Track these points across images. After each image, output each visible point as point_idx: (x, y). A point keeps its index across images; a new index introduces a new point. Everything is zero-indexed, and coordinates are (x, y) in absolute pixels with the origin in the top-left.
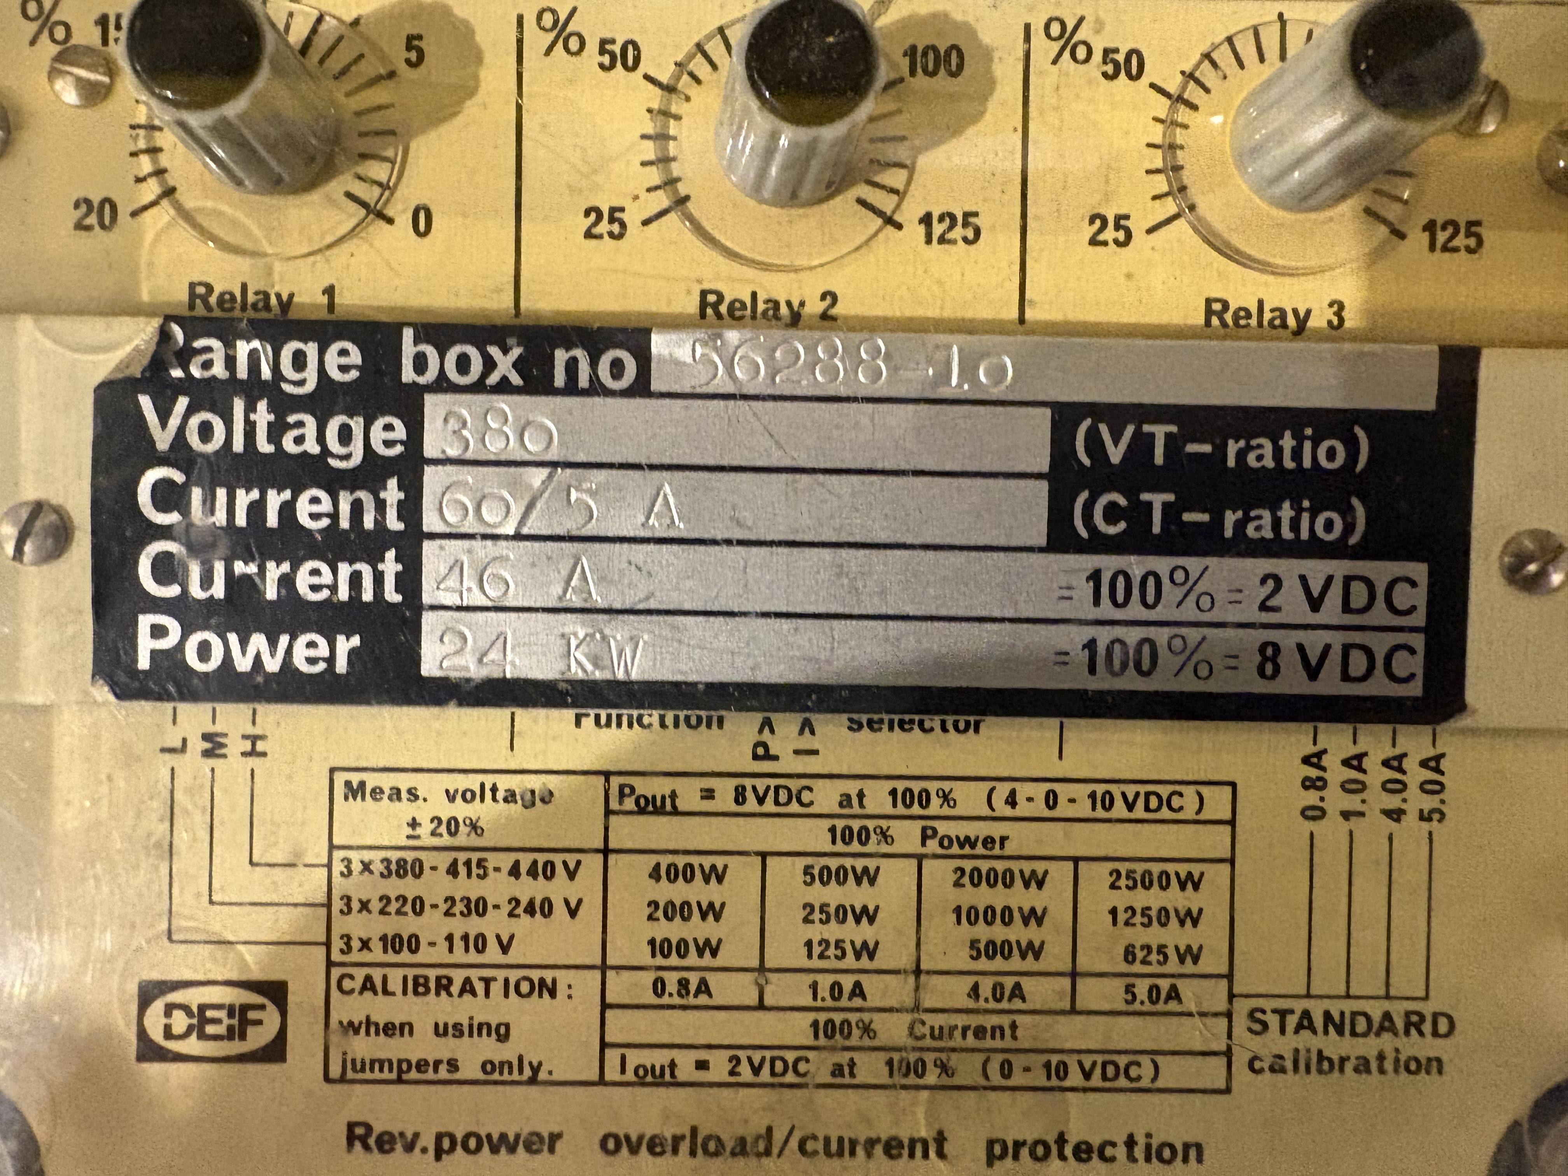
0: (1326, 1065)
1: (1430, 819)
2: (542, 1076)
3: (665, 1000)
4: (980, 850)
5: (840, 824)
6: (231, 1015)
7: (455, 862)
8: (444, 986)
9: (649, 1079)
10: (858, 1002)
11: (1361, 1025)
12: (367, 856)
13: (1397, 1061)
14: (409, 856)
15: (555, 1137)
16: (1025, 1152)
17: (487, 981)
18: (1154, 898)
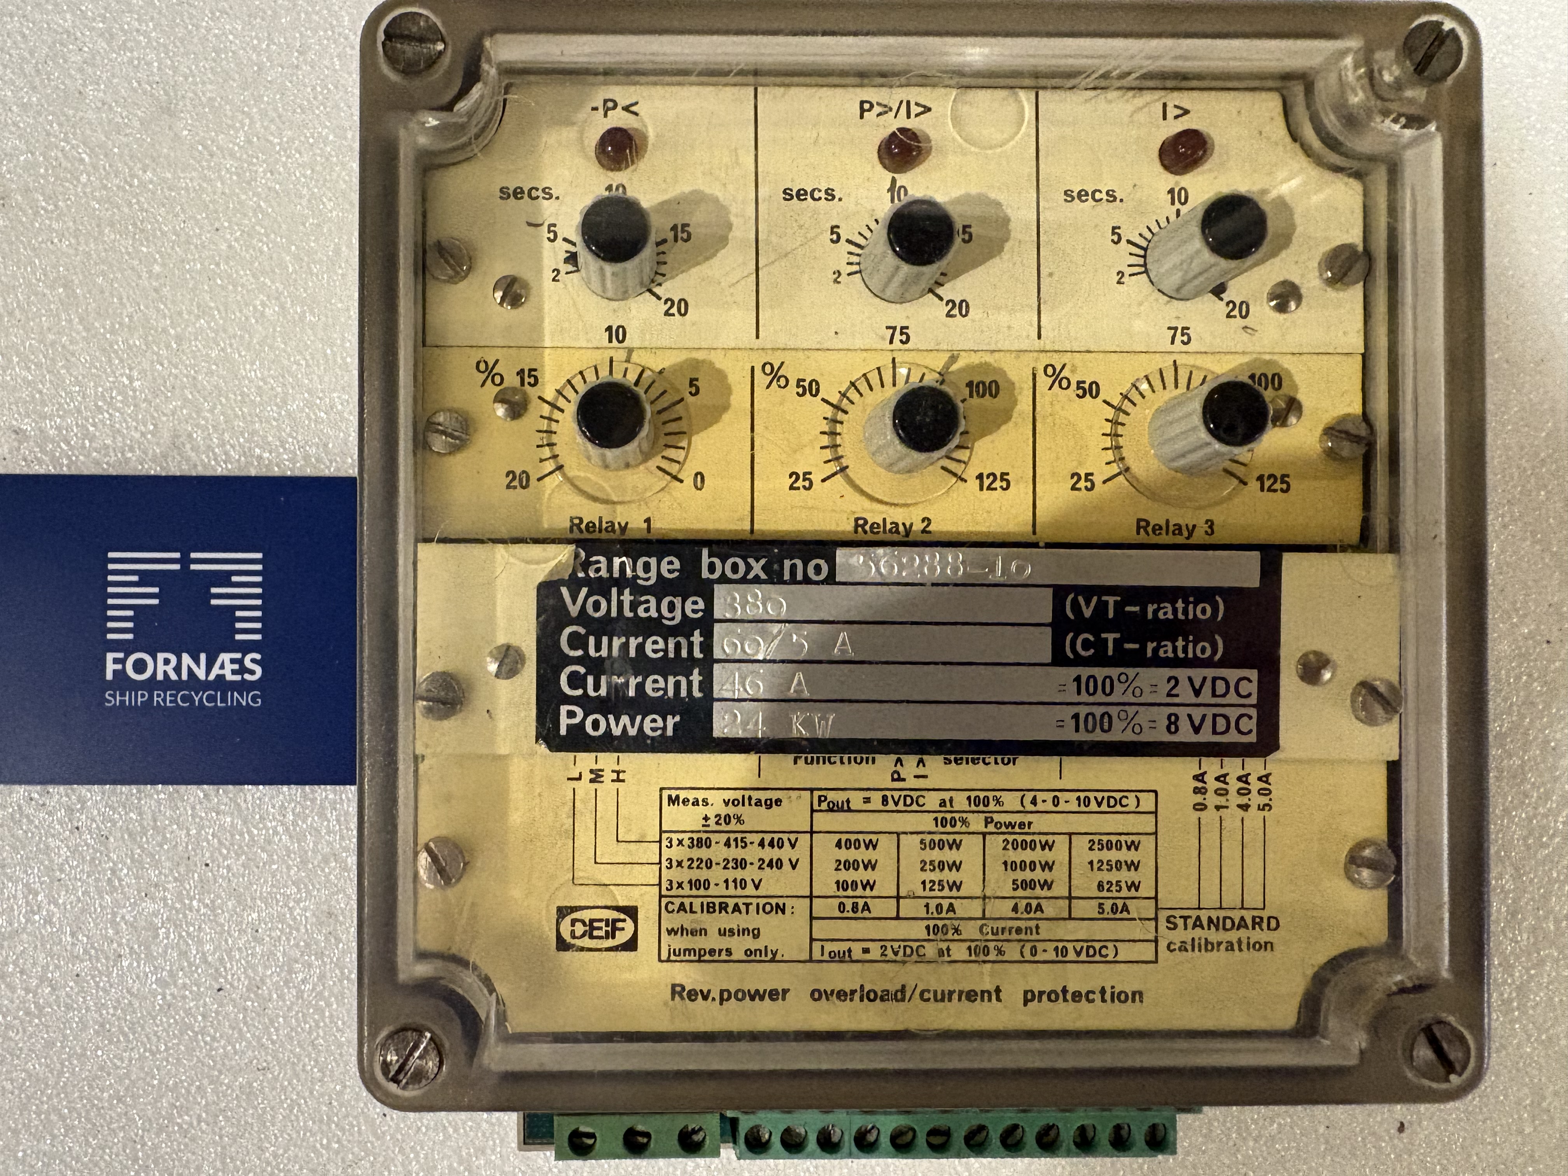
0: (1210, 947)
1: (1263, 809)
2: (778, 958)
3: (845, 915)
4: (1017, 829)
5: (940, 816)
6: (607, 925)
7: (728, 839)
8: (723, 907)
9: (837, 958)
10: (951, 915)
11: (1229, 924)
12: (681, 836)
13: (1248, 944)
14: (704, 836)
15: (785, 991)
16: (1045, 997)
17: (747, 905)
18: (1113, 855)
